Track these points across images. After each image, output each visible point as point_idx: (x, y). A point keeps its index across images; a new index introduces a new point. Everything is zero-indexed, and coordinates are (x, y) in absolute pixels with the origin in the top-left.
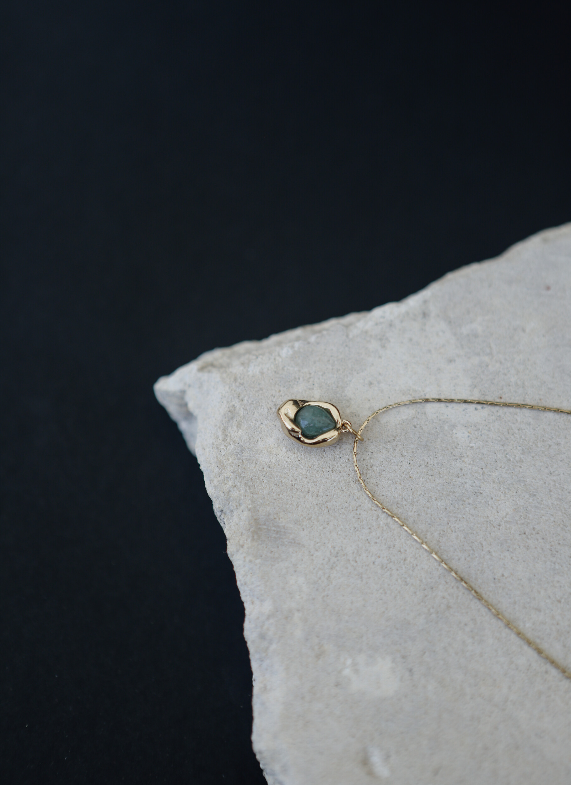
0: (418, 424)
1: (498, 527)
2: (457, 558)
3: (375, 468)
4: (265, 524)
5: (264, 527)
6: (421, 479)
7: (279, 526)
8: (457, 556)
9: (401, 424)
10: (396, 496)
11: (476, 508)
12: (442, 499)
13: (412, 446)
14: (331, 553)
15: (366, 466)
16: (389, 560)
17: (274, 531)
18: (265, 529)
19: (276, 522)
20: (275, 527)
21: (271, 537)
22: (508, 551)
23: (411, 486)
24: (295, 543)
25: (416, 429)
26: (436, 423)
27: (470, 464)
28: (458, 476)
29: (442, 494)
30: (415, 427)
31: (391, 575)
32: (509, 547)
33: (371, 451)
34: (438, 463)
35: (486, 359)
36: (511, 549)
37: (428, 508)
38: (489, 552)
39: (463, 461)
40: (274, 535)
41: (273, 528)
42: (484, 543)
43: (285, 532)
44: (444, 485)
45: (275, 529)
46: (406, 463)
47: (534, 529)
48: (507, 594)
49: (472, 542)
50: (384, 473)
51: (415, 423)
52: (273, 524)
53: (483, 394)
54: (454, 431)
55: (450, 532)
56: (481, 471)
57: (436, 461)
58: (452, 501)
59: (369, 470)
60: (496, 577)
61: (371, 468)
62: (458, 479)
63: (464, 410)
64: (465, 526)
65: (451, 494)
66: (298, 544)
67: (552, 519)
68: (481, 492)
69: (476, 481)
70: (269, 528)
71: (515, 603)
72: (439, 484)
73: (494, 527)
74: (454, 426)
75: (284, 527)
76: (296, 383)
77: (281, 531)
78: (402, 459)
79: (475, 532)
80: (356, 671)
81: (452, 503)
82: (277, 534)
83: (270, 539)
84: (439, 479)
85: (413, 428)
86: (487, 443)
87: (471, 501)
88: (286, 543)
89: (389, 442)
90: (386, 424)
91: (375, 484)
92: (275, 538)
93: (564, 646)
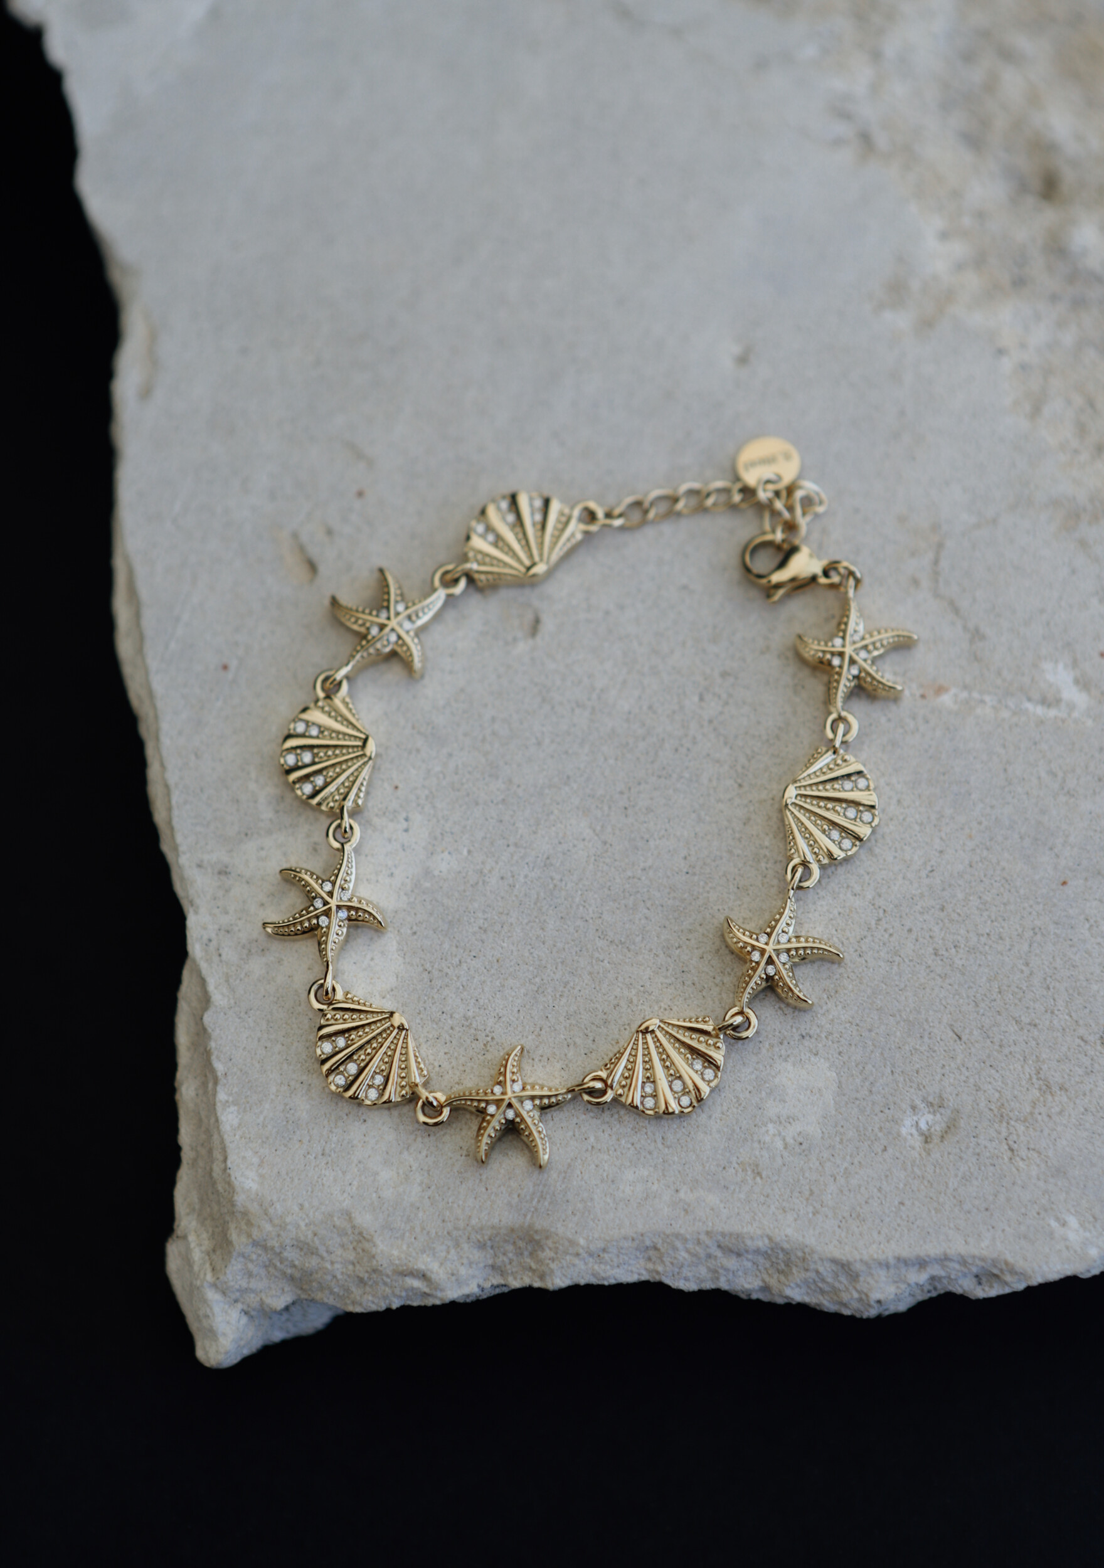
0: (412, 928)
1: (608, 846)
2: (643, 921)
3: (470, 1014)
4: (525, 1216)
5: (529, 1217)
6: (505, 945)
7: (534, 1193)
8: (640, 919)
10: (523, 991)
11: (570, 871)
12: (545, 921)
13: (446, 946)
14: (596, 1117)
15: (464, 1028)
17: (539, 1201)
18: (532, 1217)
19: (525, 1196)
20: (532, 1199)
21: (548, 1210)
22: (648, 841)
23: (512, 964)
24: (566, 1172)
25: (418, 933)
26: (415, 899)
27: (497, 863)
28: (512, 886)
29: (536, 917)
30: (415, 933)
32: (642, 838)
33: (440, 1013)
34: (484, 912)
36: (647, 836)
37: (555, 946)
38: (644, 869)
39: (490, 871)
40: (546, 1203)
41: (535, 1202)
42: (629, 873)
44: (523, 912)
45: (536, 1200)
46: (473, 962)
47: (621, 793)
48: (714, 861)
49: (624, 891)
50: (481, 1002)
51: (409, 932)
52: (527, 1202)
53: (385, 813)
54: (436, 873)
55: (601, 921)
56: (512, 849)
57: (480, 915)
58: (551, 906)
59: (471, 1024)
60: (685, 870)
61: (469, 1021)
62: (517, 886)
63: (404, 850)
64: (596, 896)
65: (539, 904)
66: (568, 1168)
67: (611, 762)
68: (545, 856)
69: (527, 861)
70: (532, 1209)
71: (730, 852)
72: (518, 919)
73: (607, 851)
74: (427, 873)
75: (535, 1184)
76: (292, 1111)
77: (542, 1192)
78: (464, 966)
79: (609, 884)
80: (791, 1119)
81: (553, 906)
82: (545, 1198)
83: (550, 1212)
84: (511, 917)
85: (415, 937)
86: (468, 828)
87: (558, 877)
88: (563, 1186)
89: (431, 981)
90: (400, 979)
91: (496, 1019)
92: (550, 1203)
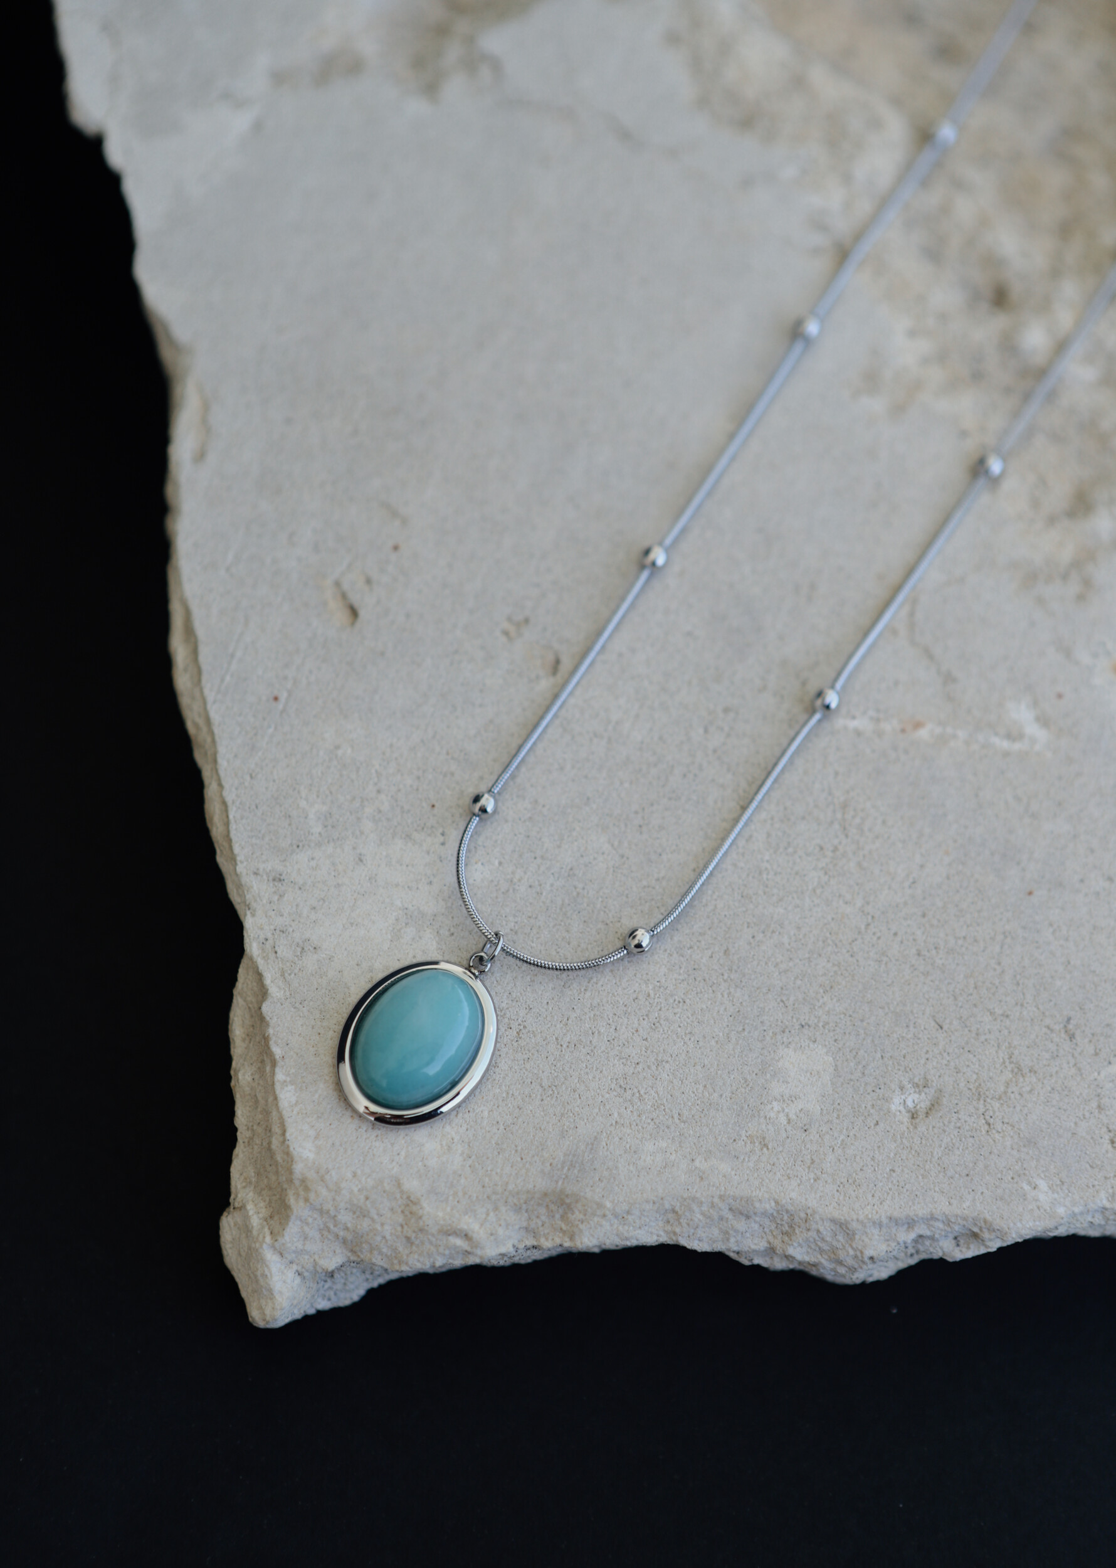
0: (449, 930)
1: (625, 859)
4: (557, 1182)
5: (560, 1183)
6: (534, 945)
7: (564, 1162)
9: (444, 953)
11: (591, 881)
12: (569, 924)
14: (619, 1096)
16: (645, 1017)
17: (569, 1169)
18: (563, 1183)
19: (557, 1165)
20: (563, 1168)
21: (577, 1177)
22: (660, 855)
24: (592, 1144)
25: (455, 934)
26: (452, 904)
27: (525, 873)
28: (539, 894)
29: (561, 921)
30: (453, 934)
31: (667, 1020)
32: (655, 852)
34: (515, 916)
35: (368, 810)
36: (659, 851)
38: (658, 880)
39: (519, 880)
40: (576, 1171)
41: (565, 1171)
42: (645, 883)
43: (574, 1156)
44: (549, 917)
45: (566, 1168)
46: (506, 960)
47: (636, 812)
49: (640, 899)
50: (514, 995)
51: (447, 933)
53: (423, 829)
55: (619, 924)
56: (539, 861)
57: (511, 918)
58: (574, 911)
61: (503, 1011)
62: (544, 894)
63: (441, 861)
65: (564, 910)
66: (594, 1140)
67: (627, 785)
68: (569, 867)
69: (552, 871)
70: (564, 1176)
72: (546, 922)
73: (624, 864)
75: (565, 1155)
77: (572, 1161)
79: (626, 892)
80: (793, 1098)
81: (577, 912)
82: (575, 1167)
83: (579, 1179)
84: (539, 921)
85: (453, 937)
86: (499, 842)
87: (580, 886)
88: (591, 1156)
91: (527, 1010)
92: (579, 1171)
93: (803, 818)
